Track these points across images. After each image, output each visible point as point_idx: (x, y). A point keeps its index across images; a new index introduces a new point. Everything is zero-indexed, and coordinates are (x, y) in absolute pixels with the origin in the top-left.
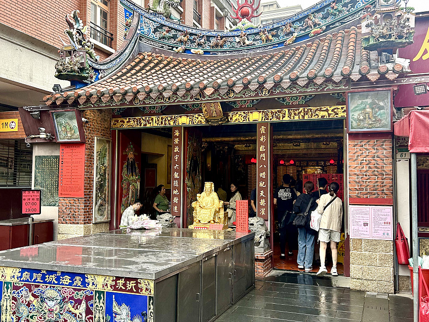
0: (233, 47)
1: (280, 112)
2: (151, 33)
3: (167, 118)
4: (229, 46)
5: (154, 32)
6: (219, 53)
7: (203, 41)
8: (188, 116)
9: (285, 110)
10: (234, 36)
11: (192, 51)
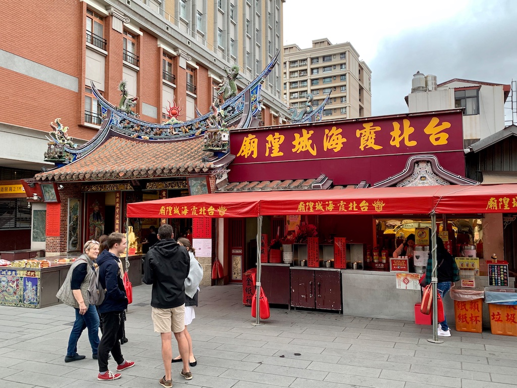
0: (167, 135)
2: (118, 124)
5: (120, 123)
6: (159, 139)
7: (148, 130)
10: (167, 128)
11: (142, 137)
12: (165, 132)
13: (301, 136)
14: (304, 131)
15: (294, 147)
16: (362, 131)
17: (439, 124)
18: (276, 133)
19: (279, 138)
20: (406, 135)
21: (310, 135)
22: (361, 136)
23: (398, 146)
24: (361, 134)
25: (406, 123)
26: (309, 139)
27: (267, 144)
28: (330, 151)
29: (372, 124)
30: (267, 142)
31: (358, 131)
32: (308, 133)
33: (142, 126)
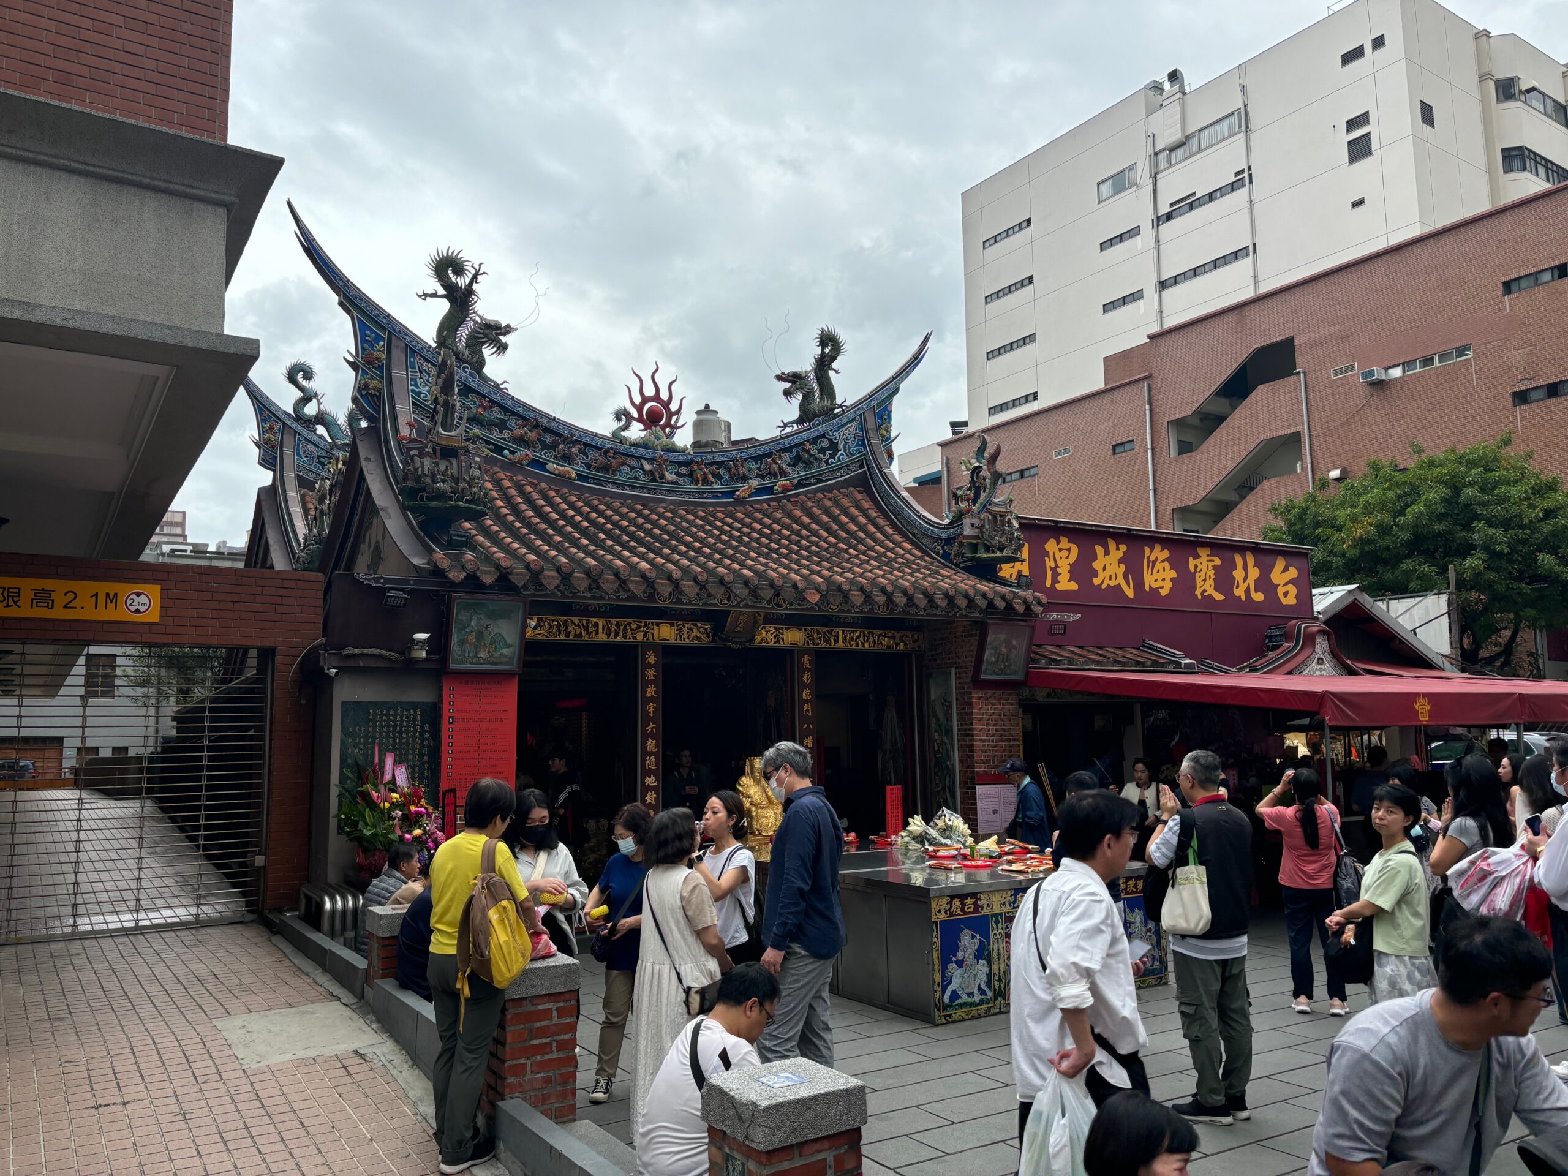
1: (830, 632)
3: (629, 624)
4: (627, 474)
6: (609, 485)
7: (576, 450)
8: (672, 625)
9: (836, 630)
10: (638, 457)
11: (551, 466)
12: (632, 468)
13: (1107, 553)
14: (1112, 544)
15: (1095, 574)
16: (1197, 562)
17: (1286, 570)
18: (1062, 538)
19: (1069, 550)
20: (1251, 580)
21: (1120, 554)
22: (1196, 571)
23: (1243, 598)
24: (1196, 566)
25: (1250, 560)
26: (1120, 561)
27: (1047, 559)
28: (1155, 591)
29: (1207, 551)
30: (1047, 554)
31: (1191, 559)
32: (1118, 549)
33: (547, 430)
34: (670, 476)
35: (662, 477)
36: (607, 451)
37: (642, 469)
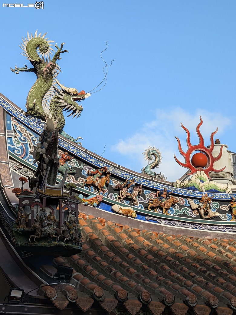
0: (184, 215)
2: (29, 155)
4: (177, 211)
6: (163, 221)
10: (186, 197)
12: (181, 207)
33: (113, 176)
34: (212, 213)
35: (206, 213)
36: (162, 193)
37: (190, 207)
